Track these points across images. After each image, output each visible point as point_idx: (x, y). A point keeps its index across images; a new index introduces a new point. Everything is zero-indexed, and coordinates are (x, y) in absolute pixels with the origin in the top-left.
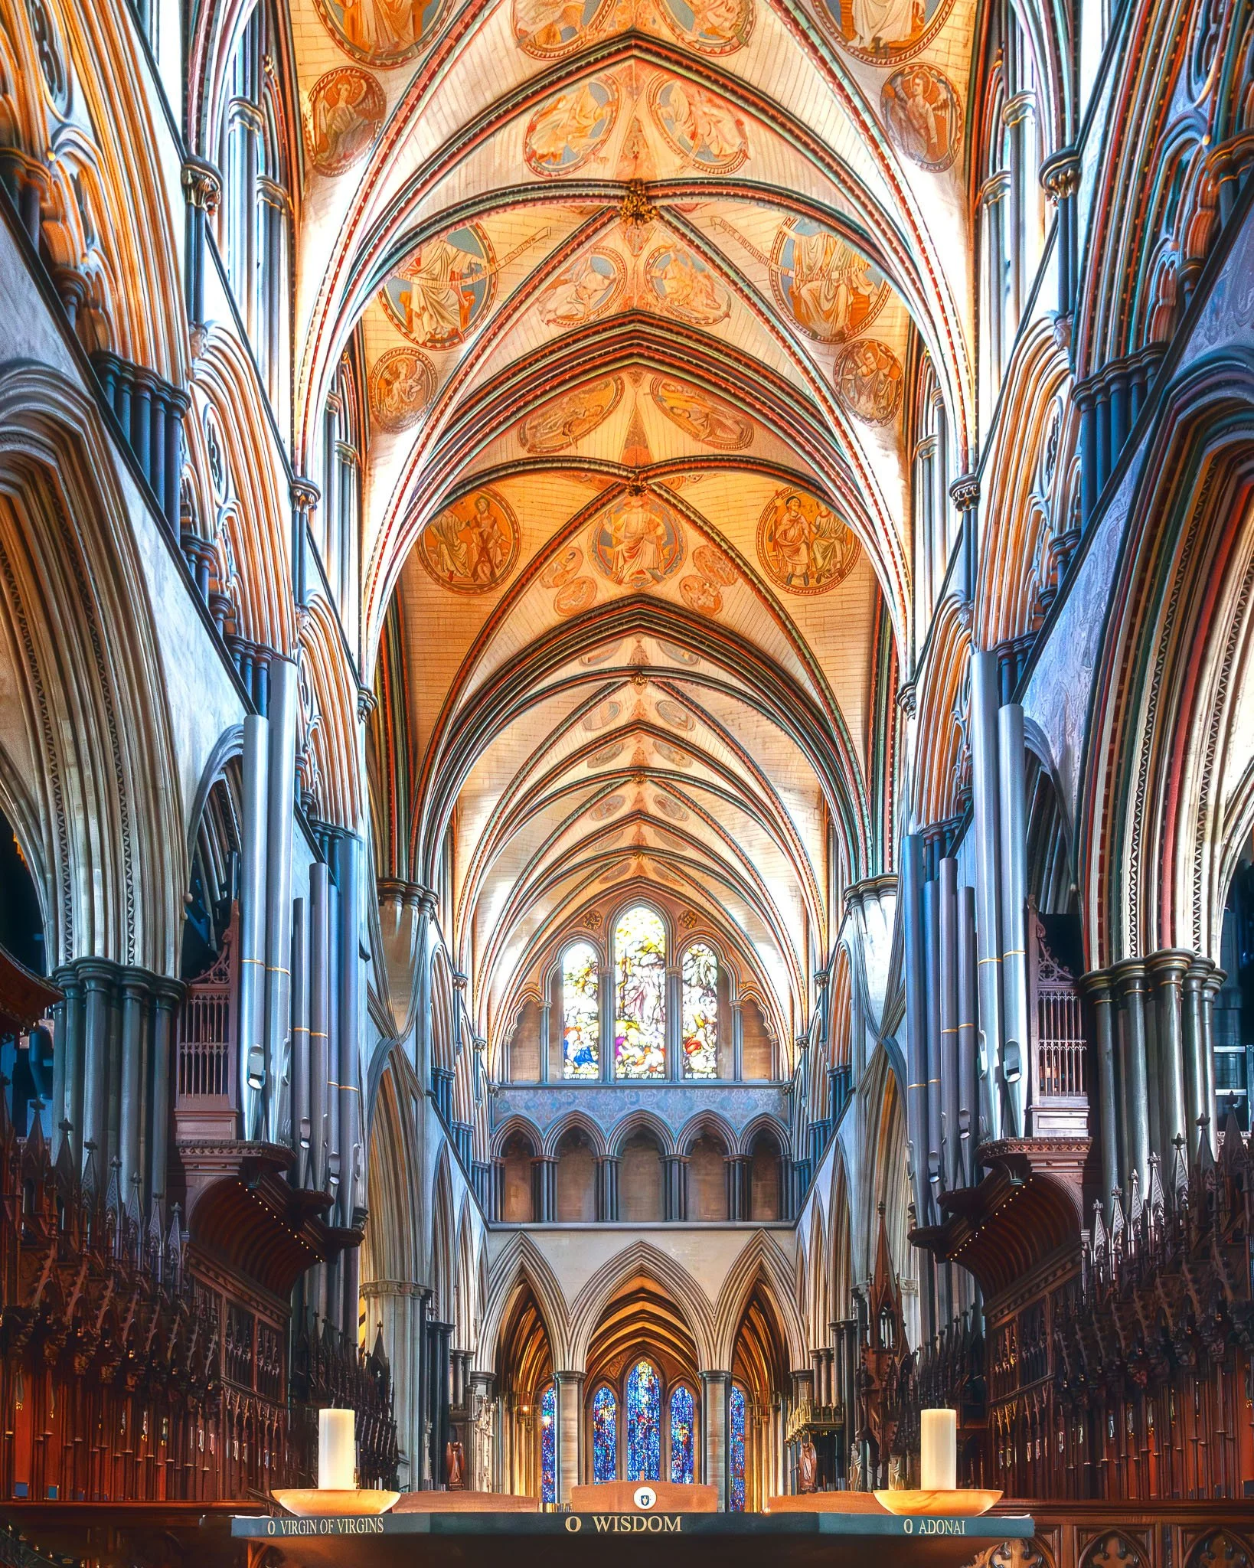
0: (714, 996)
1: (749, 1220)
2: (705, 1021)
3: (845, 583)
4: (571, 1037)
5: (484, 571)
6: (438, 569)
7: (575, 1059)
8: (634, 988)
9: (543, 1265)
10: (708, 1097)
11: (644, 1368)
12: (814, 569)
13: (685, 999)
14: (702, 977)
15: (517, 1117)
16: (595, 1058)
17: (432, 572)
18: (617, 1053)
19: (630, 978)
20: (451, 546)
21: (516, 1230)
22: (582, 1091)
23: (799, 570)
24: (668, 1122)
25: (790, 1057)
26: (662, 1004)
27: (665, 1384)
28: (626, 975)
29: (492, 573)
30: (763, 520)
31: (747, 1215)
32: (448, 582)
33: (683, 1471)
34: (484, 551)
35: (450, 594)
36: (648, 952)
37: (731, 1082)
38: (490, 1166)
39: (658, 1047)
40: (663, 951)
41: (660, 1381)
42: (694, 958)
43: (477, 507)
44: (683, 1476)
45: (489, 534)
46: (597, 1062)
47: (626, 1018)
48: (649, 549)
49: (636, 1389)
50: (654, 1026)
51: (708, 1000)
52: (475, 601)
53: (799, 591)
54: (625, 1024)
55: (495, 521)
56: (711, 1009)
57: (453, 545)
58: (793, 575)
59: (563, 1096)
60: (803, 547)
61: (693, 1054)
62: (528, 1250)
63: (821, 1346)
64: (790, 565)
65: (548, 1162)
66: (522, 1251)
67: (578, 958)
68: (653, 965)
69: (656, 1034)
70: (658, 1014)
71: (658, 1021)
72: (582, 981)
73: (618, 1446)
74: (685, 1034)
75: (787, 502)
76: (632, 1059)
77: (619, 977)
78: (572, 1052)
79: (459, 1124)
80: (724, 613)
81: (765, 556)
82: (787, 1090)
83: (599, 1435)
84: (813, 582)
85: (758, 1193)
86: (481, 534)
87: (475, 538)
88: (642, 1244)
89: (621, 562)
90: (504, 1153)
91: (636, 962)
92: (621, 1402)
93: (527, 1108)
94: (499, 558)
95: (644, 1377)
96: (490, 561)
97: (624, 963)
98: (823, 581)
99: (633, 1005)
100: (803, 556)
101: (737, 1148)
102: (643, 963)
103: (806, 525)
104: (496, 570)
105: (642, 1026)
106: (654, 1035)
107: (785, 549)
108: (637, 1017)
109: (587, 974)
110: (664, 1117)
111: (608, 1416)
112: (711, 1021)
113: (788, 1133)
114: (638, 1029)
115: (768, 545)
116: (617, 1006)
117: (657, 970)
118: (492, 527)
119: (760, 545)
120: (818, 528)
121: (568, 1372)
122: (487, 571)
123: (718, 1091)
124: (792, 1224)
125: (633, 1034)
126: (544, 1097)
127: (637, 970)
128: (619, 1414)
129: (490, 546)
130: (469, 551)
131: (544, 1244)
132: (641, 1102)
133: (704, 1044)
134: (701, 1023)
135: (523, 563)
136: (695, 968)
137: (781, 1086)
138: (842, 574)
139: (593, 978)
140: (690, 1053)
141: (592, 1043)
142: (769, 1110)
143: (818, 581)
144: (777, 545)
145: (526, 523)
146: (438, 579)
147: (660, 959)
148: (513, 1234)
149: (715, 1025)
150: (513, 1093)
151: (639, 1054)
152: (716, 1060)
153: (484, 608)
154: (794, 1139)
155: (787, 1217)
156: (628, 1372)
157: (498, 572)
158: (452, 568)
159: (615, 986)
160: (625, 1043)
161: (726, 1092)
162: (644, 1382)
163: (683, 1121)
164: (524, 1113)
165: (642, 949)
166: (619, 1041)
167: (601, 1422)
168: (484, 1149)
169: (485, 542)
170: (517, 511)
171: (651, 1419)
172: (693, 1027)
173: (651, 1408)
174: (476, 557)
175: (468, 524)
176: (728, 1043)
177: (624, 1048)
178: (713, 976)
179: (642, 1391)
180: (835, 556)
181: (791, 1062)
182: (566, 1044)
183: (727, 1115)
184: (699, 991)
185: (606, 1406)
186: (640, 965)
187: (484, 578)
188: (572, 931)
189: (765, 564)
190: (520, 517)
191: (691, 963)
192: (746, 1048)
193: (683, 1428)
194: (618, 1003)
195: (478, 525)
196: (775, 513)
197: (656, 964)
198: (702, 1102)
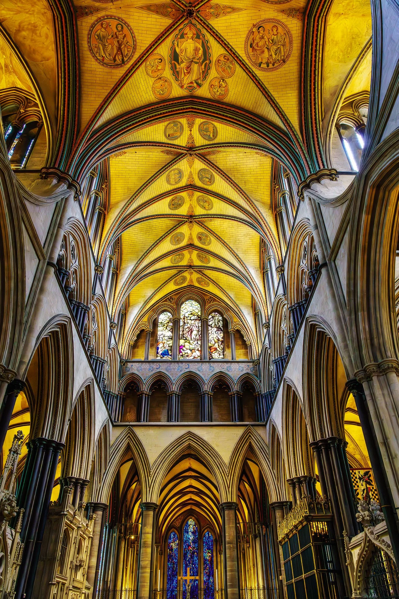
0: (222, 331)
1: (242, 421)
2: (218, 340)
3: (286, 65)
4: (160, 346)
5: (119, 59)
6: (97, 55)
7: (161, 354)
8: (188, 328)
9: (139, 443)
10: (221, 366)
11: (191, 522)
12: (271, 60)
13: (210, 332)
14: (216, 324)
15: (133, 373)
16: (170, 354)
17: (94, 56)
18: (180, 352)
19: (186, 324)
20: (104, 46)
21: (127, 426)
22: (163, 363)
23: (264, 61)
24: (203, 376)
25: (257, 349)
26: (200, 334)
27: (200, 530)
28: (185, 323)
29: (123, 60)
30: (248, 38)
31: (241, 419)
32: (102, 62)
33: (209, 576)
34: (119, 49)
35: (102, 67)
36: (194, 315)
37: (231, 360)
38: (118, 395)
39: (198, 350)
40: (200, 314)
41: (199, 528)
42: (213, 317)
43: (117, 28)
44: (209, 579)
45: (122, 42)
46: (171, 355)
47: (184, 338)
48: (195, 67)
49: (188, 532)
50: (196, 342)
51: (219, 332)
52: (114, 71)
53: (264, 70)
54: (184, 341)
55: (125, 36)
56: (221, 336)
57: (105, 45)
58: (261, 63)
59: (155, 366)
60: (266, 50)
61: (214, 352)
62: (132, 436)
63: (294, 476)
64: (260, 59)
65: (146, 394)
66: (129, 436)
67: (164, 318)
68: (196, 320)
69: (197, 345)
70: (198, 337)
71: (198, 340)
72: (166, 325)
73: (179, 563)
74: (210, 345)
75: (258, 29)
76: (186, 354)
77: (182, 324)
78: (160, 351)
79: (110, 392)
80: (228, 97)
81: (249, 55)
82: (256, 363)
83: (170, 556)
84: (271, 66)
85: (246, 412)
86: (118, 42)
87: (116, 44)
88: (189, 433)
89: (183, 76)
90: (125, 390)
91: (189, 318)
92: (181, 539)
93: (138, 370)
94: (126, 52)
95: (191, 526)
96: (122, 54)
97: (184, 319)
98: (276, 65)
99: (187, 334)
100: (266, 54)
101: (236, 388)
102: (192, 318)
103: (267, 40)
104: (124, 58)
105: (191, 342)
106: (195, 345)
107: (258, 51)
108: (189, 338)
109: (168, 322)
110: (201, 375)
111: (174, 546)
112: (221, 340)
113: (259, 381)
114: (189, 343)
115: (250, 50)
116: (181, 334)
117: (197, 321)
118: (123, 39)
119: (246, 48)
120: (273, 41)
121: (148, 503)
122: (120, 58)
123: (225, 364)
124: (264, 423)
125: (187, 345)
126: (146, 366)
127: (189, 321)
128: (180, 545)
129: (122, 47)
130: (112, 48)
131: (140, 433)
132: (190, 368)
133: (218, 349)
134: (216, 341)
135: (137, 56)
136: (213, 321)
137: (254, 362)
138: (284, 61)
139: (171, 324)
140: (212, 352)
141: (169, 348)
142: (249, 371)
143: (273, 65)
144: (254, 49)
145: (139, 38)
146: (97, 59)
147: (199, 318)
148: (125, 428)
149: (222, 342)
150: (131, 364)
151: (189, 352)
152: (223, 355)
153: (118, 75)
154: (262, 385)
155: (261, 420)
156: (184, 525)
157: (125, 59)
158: (104, 56)
159: (180, 326)
160: (184, 348)
161: (229, 364)
162: (191, 529)
163: (209, 376)
164: (136, 372)
165: (191, 314)
166: (181, 347)
167: (171, 549)
168: (116, 388)
169: (120, 45)
170: (135, 31)
171: (194, 548)
172: (213, 342)
173: (194, 542)
174: (115, 51)
175: (112, 36)
176: (228, 347)
177: (183, 350)
178: (221, 324)
179: (190, 533)
180: (281, 53)
181: (257, 351)
182: (158, 349)
183: (230, 373)
184: (216, 329)
185: (174, 541)
186: (190, 319)
187: (118, 61)
188: (162, 303)
189: (249, 57)
190: (136, 34)
191: (212, 319)
192: (236, 349)
193: (209, 552)
194: (181, 333)
195: (117, 37)
196: (253, 34)
197: (197, 319)
198: (218, 368)
